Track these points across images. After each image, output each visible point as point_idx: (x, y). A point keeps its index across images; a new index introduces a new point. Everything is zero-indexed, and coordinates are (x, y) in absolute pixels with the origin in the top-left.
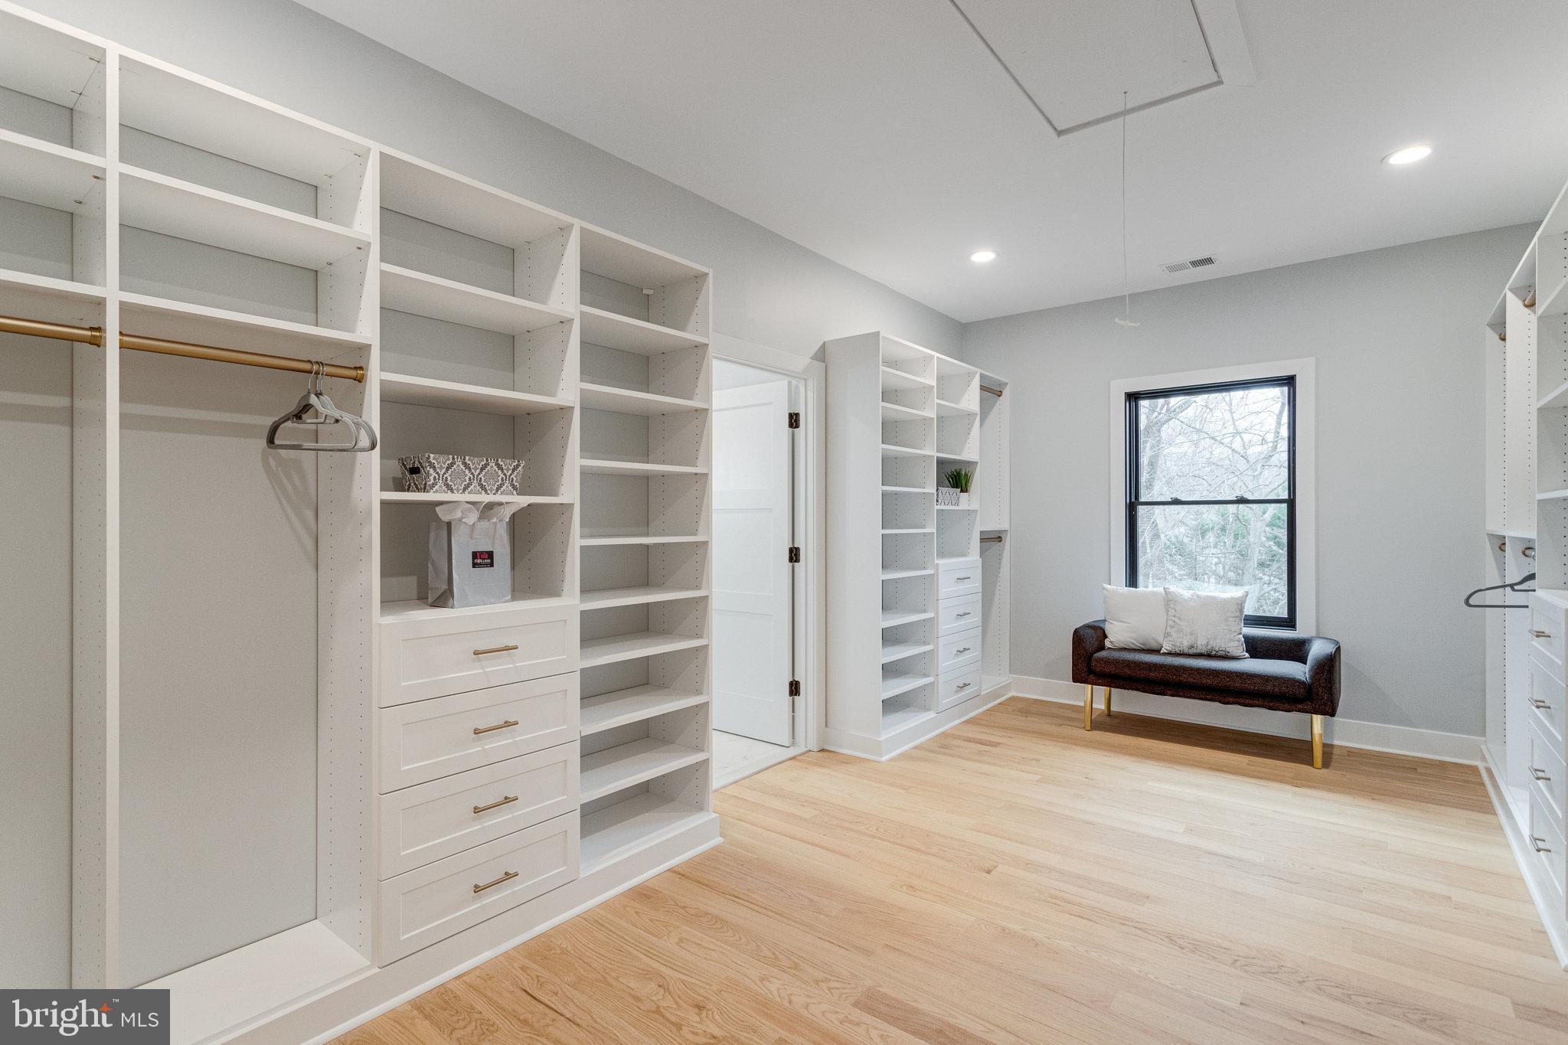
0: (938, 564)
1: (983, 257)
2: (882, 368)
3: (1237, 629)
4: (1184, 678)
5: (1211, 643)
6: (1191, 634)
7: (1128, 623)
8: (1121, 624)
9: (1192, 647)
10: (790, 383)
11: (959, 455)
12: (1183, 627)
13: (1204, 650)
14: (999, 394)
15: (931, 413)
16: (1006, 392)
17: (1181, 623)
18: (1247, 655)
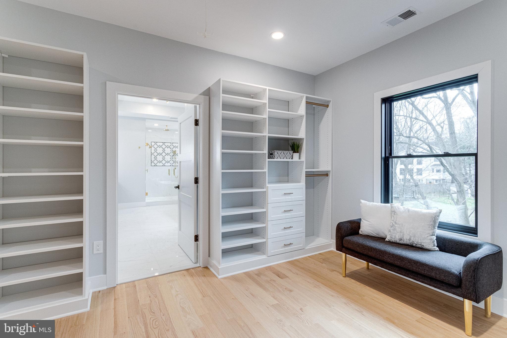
0: (268, 186)
1: (278, 36)
2: (222, 95)
3: (431, 232)
4: (386, 258)
5: (412, 239)
6: (401, 232)
7: (370, 222)
8: (367, 222)
9: (401, 240)
10: (196, 107)
11: (297, 136)
12: (396, 228)
13: (408, 242)
14: (327, 106)
15: (266, 116)
16: (330, 105)
17: (396, 225)
18: (437, 249)
